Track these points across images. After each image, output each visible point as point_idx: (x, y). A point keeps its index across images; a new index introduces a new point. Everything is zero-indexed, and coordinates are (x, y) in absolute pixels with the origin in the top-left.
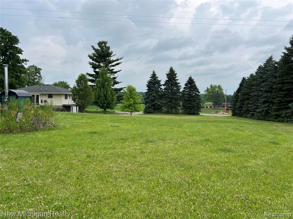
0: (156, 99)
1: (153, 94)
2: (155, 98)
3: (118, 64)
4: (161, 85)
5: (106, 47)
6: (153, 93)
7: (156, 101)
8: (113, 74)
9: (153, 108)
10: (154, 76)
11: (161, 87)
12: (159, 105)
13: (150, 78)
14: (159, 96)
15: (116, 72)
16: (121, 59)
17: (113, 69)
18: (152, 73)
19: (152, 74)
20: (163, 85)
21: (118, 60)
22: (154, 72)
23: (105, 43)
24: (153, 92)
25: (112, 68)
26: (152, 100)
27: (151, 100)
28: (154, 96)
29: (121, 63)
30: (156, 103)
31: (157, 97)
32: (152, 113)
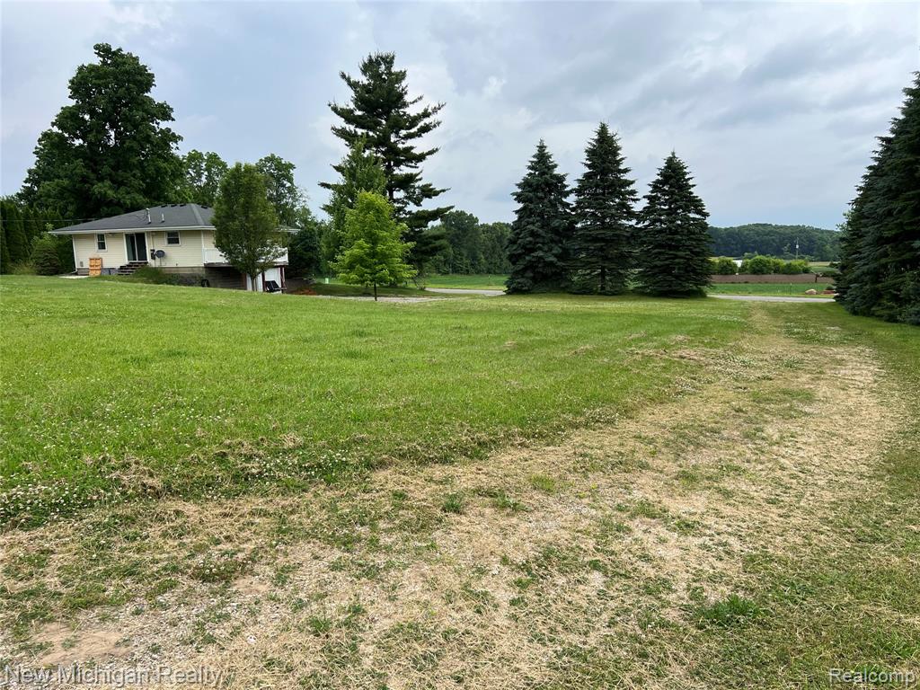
0: (543, 244)
1: (530, 227)
2: (538, 240)
3: (426, 129)
4: (566, 195)
5: (390, 74)
6: (533, 223)
7: (540, 249)
8: (413, 165)
9: (531, 275)
10: (542, 161)
11: (564, 200)
12: (552, 262)
13: (529, 168)
14: (555, 231)
15: (421, 158)
16: (435, 110)
17: (412, 148)
18: (536, 151)
19: (534, 156)
20: (571, 192)
21: (426, 114)
22: (542, 148)
23: (389, 61)
24: (531, 220)
25: (409, 143)
26: (528, 246)
27: (524, 247)
28: (532, 234)
29: (439, 123)
30: (541, 258)
31: (544, 235)
32: (525, 291)
